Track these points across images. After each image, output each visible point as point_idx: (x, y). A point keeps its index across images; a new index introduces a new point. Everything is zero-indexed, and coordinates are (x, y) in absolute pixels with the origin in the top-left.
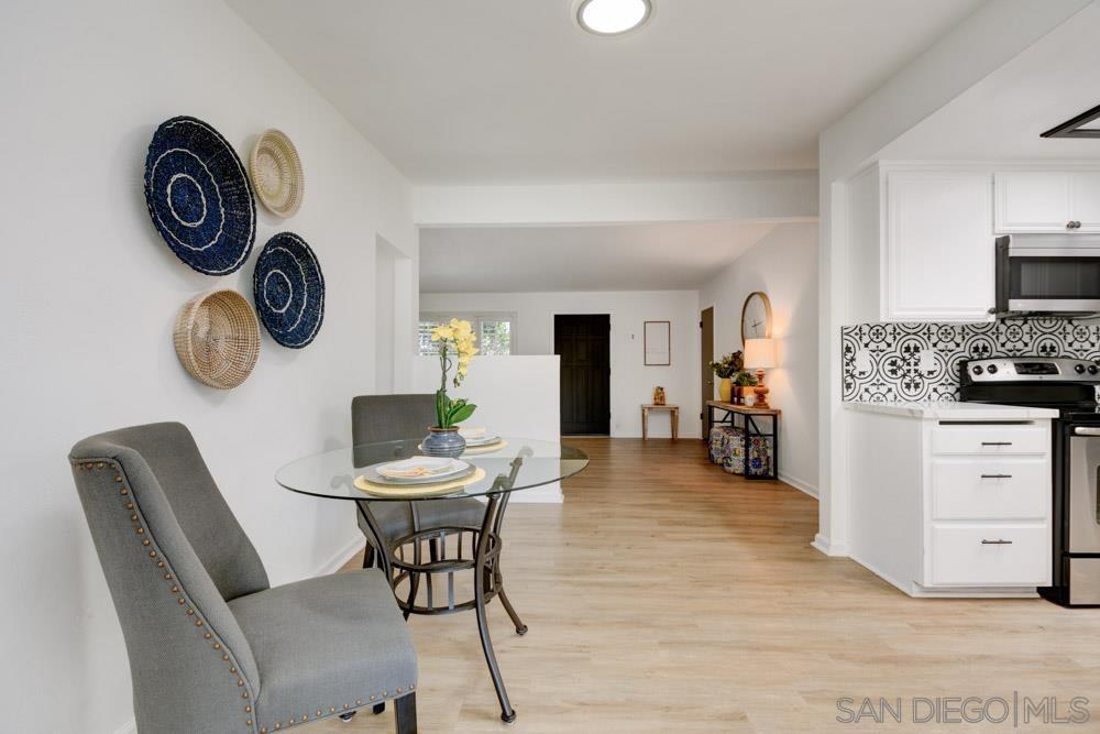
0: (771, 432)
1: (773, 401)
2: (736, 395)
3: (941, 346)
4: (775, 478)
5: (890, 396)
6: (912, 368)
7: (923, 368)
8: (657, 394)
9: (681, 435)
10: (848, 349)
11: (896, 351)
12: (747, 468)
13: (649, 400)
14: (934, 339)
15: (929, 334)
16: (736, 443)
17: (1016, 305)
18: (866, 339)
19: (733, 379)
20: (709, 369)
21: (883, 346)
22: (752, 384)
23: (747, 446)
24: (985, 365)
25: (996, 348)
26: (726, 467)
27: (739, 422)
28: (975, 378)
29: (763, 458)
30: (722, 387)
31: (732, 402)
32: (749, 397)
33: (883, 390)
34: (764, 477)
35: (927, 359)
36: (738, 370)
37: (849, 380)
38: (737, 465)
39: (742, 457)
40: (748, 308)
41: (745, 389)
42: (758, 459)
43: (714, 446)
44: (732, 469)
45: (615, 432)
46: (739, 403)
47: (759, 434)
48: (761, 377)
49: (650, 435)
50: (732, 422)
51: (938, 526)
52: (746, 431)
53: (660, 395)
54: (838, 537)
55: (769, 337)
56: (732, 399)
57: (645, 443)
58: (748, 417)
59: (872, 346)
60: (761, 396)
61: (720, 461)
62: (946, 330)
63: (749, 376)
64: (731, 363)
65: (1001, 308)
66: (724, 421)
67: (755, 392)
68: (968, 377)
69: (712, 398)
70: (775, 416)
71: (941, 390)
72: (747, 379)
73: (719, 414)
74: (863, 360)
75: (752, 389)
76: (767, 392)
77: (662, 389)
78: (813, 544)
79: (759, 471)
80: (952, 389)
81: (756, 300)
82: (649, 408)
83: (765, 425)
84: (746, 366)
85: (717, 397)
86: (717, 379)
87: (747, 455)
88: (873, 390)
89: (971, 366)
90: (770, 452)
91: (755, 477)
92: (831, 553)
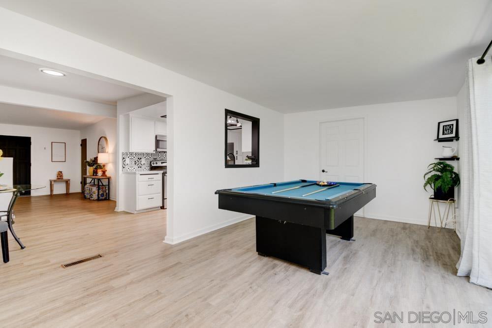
0: (107, 184)
1: (108, 174)
2: (95, 172)
3: (146, 158)
4: (109, 199)
5: (134, 170)
6: (140, 163)
7: (142, 163)
8: (59, 174)
9: (71, 191)
10: (124, 158)
11: (136, 159)
12: (98, 197)
13: (54, 177)
14: (145, 156)
15: (144, 155)
16: (95, 189)
17: (158, 150)
18: (128, 156)
19: (94, 167)
20: (85, 163)
21: (133, 157)
22: (101, 168)
23: (98, 190)
24: (155, 162)
25: (158, 159)
26: (91, 199)
27: (96, 183)
28: (153, 165)
29: (105, 193)
30: (90, 170)
31: (94, 175)
32: (100, 173)
33: (133, 168)
34: (105, 199)
35: (143, 161)
36: (96, 164)
37: (124, 166)
38: (95, 197)
39: (97, 194)
40: (100, 142)
41: (99, 170)
42: (103, 194)
43: (86, 192)
44: (93, 199)
45: (34, 193)
46: (96, 175)
47: (103, 185)
48: (104, 166)
49: (55, 192)
50: (94, 183)
51: (140, 197)
52: (99, 186)
53: (60, 175)
54: (121, 207)
55: (107, 152)
56: (94, 174)
57: (52, 196)
58: (99, 180)
59: (130, 157)
60: (104, 172)
61: (88, 197)
62: (148, 154)
63: (100, 166)
64: (94, 161)
65: (156, 150)
66: (90, 183)
67: (102, 171)
68: (151, 165)
69: (86, 175)
70: (109, 179)
71: (146, 168)
72: (100, 167)
73: (89, 180)
74: (128, 161)
75: (101, 170)
76: (106, 171)
77: (61, 172)
78: (115, 210)
79: (103, 198)
80: (149, 168)
81: (103, 139)
82: (55, 181)
83: (105, 182)
84: (99, 162)
85: (88, 174)
86: (88, 167)
87: (98, 193)
88: (130, 168)
89: (152, 162)
90: (107, 191)
91: (102, 200)
92: (119, 211)
